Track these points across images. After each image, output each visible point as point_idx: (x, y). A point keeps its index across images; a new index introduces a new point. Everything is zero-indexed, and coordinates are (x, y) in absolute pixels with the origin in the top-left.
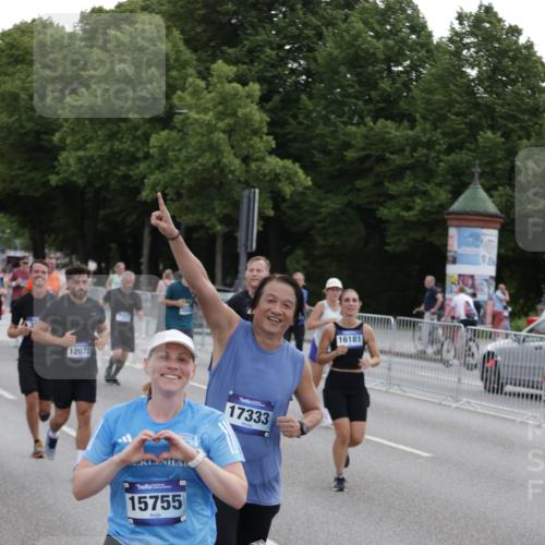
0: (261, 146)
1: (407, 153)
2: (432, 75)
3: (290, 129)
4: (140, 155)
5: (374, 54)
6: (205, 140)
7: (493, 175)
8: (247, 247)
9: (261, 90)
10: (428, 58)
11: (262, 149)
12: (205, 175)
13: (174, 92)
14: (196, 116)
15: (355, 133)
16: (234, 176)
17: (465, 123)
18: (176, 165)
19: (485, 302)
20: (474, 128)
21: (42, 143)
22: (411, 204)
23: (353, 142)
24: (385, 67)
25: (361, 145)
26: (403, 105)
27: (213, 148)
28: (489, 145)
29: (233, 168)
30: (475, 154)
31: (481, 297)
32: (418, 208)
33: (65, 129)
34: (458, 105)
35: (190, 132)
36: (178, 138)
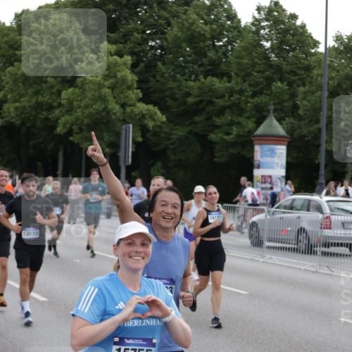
0: (133, 96)
1: (226, 98)
2: (242, 47)
3: (151, 85)
4: (55, 104)
5: (204, 34)
6: (96, 93)
7: (282, 110)
8: (125, 162)
9: (132, 60)
10: (238, 36)
11: (134, 98)
12: (97, 116)
15: (193, 86)
16: (116, 116)
17: (263, 77)
18: (78, 111)
19: (279, 193)
20: (269, 81)
22: (230, 131)
23: (192, 92)
24: (211, 43)
25: (197, 93)
26: (223, 67)
27: (103, 99)
28: (279, 91)
29: (115, 111)
30: (269, 97)
31: (276, 190)
32: (235, 133)
33: (6, 89)
34: (258, 66)
35: (87, 89)
36: (79, 93)
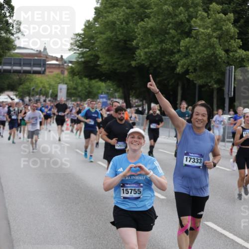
0: (235, 44)
4: (175, 50)
6: (207, 42)
8: (229, 95)
9: (234, 17)
11: (236, 46)
12: (207, 60)
13: (192, 19)
14: (203, 31)
16: (222, 60)
18: (193, 55)
21: (127, 45)
27: (212, 46)
29: (221, 56)
33: (138, 39)
35: (200, 39)
36: (194, 42)
